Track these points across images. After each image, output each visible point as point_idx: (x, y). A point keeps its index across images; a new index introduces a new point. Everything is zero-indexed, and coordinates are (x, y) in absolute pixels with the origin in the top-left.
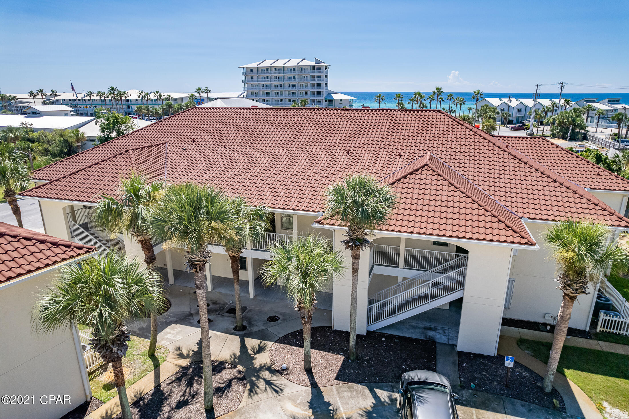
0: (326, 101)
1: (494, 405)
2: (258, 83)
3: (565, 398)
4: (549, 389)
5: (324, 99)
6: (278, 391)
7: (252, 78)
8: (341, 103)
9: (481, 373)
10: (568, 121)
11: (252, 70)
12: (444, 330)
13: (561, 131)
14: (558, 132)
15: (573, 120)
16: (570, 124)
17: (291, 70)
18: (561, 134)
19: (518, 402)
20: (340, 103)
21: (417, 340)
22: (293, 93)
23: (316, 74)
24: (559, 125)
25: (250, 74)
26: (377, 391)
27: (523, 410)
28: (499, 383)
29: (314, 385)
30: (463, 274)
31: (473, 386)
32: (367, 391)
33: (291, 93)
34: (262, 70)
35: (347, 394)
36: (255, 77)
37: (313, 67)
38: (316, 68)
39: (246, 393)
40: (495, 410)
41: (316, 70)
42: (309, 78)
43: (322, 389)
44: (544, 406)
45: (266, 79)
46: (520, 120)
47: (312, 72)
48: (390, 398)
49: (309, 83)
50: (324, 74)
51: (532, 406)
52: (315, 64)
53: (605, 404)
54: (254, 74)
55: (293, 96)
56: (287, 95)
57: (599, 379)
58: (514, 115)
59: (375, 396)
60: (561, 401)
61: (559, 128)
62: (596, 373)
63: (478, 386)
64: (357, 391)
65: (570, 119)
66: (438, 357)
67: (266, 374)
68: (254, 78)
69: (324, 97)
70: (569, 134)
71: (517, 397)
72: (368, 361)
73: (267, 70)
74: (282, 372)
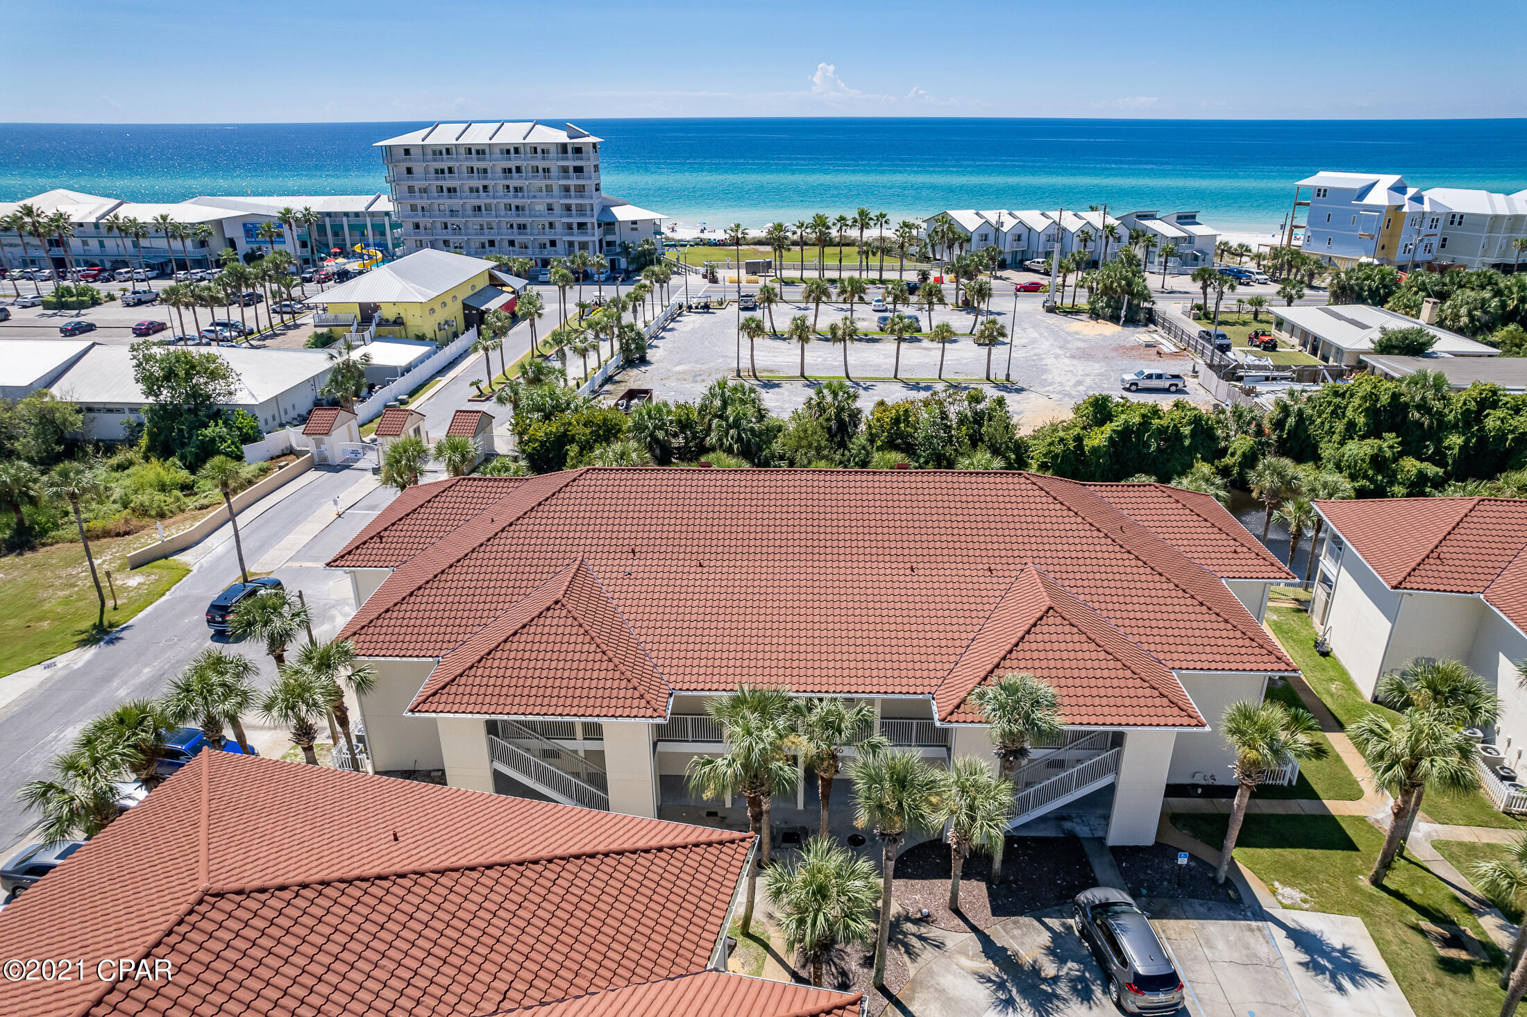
0: (599, 225)
1: (1174, 910)
2: (427, 183)
3: (1239, 886)
4: (1222, 881)
5: (594, 220)
6: (939, 946)
7: (409, 171)
8: (636, 229)
9: (1146, 873)
10: (1120, 285)
11: (407, 152)
12: (1081, 817)
13: (1108, 305)
14: (1103, 308)
15: (1129, 284)
16: (1123, 290)
17: (508, 152)
18: (1108, 311)
19: (1196, 902)
20: (633, 229)
21: (1056, 839)
22: (517, 207)
23: (571, 164)
24: (1104, 293)
25: (404, 160)
26: (1046, 920)
27: (1203, 910)
28: (1169, 882)
29: (974, 929)
30: (1119, 755)
31: (1144, 891)
32: (1036, 923)
33: (513, 208)
34: (434, 153)
35: (1017, 932)
36: (418, 168)
37: (564, 147)
38: (569, 149)
39: (906, 958)
40: (1177, 917)
41: (570, 154)
42: (554, 172)
43: (986, 931)
44: (1222, 901)
45: (447, 175)
46: (1019, 258)
47: (563, 159)
48: (1063, 925)
49: (557, 183)
50: (592, 163)
51: (1211, 903)
52: (567, 140)
53: (1277, 884)
54: (415, 161)
55: (518, 216)
56: (503, 213)
57: (1265, 853)
58: (1008, 248)
59: (1049, 928)
60: (1236, 891)
61: (1105, 299)
62: (1262, 847)
63: (1149, 889)
64: (1025, 925)
65: (1123, 282)
66: (1091, 860)
67: (909, 927)
68: (414, 170)
69: (596, 216)
70: (1123, 313)
71: (1193, 895)
72: (1015, 881)
73: (448, 151)
74: (925, 920)
